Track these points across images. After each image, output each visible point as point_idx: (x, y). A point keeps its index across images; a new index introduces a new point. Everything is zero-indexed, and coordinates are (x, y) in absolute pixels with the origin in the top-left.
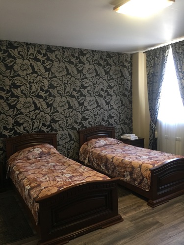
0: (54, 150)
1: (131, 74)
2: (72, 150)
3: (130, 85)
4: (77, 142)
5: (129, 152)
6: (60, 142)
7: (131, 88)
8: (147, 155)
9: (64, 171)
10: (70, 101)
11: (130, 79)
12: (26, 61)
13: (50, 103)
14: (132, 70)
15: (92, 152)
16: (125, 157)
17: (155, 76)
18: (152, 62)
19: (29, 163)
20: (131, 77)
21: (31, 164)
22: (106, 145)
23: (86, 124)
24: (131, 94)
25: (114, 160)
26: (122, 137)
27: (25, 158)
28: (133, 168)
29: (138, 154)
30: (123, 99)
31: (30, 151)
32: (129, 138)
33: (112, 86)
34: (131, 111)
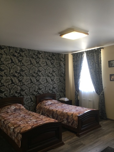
0: (22, 107)
1: (65, 65)
2: (32, 107)
3: (64, 71)
4: (35, 102)
5: (65, 108)
6: (25, 103)
7: (65, 72)
8: (75, 109)
9: (31, 118)
10: (32, 79)
11: (64, 67)
12: (8, 56)
13: (21, 80)
14: (65, 63)
15: (44, 108)
16: (63, 110)
17: (78, 66)
18: (76, 59)
19: (9, 115)
20: (65, 66)
21: (10, 115)
22: (52, 104)
23: (40, 92)
24: (65, 76)
25: (57, 112)
26: (60, 99)
27: (6, 112)
28: (68, 116)
29: (70, 108)
30: (60, 78)
31: (8, 108)
32: (64, 100)
33: (55, 71)
34: (65, 85)
